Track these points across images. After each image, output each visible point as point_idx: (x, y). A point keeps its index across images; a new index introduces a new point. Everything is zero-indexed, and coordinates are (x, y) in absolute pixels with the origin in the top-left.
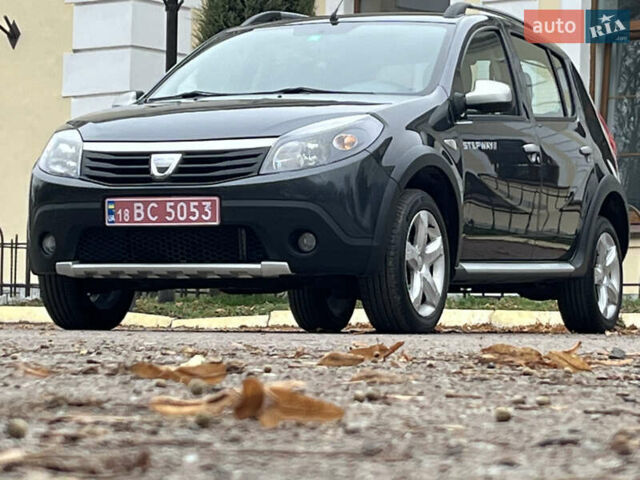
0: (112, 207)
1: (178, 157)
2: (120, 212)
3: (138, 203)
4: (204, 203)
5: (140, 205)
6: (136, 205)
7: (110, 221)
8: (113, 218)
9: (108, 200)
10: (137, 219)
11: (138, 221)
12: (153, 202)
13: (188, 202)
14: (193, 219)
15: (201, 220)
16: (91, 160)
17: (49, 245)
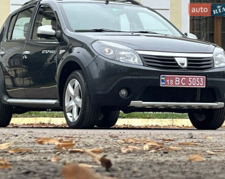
0: (163, 78)
1: (186, 59)
2: (168, 81)
3: (177, 78)
4: (201, 79)
5: (178, 78)
6: (176, 78)
7: (162, 84)
8: (164, 83)
9: (161, 76)
10: (176, 84)
11: (177, 85)
12: (184, 77)
13: (196, 78)
14: (198, 85)
15: (200, 85)
16: (145, 58)
17: (122, 93)
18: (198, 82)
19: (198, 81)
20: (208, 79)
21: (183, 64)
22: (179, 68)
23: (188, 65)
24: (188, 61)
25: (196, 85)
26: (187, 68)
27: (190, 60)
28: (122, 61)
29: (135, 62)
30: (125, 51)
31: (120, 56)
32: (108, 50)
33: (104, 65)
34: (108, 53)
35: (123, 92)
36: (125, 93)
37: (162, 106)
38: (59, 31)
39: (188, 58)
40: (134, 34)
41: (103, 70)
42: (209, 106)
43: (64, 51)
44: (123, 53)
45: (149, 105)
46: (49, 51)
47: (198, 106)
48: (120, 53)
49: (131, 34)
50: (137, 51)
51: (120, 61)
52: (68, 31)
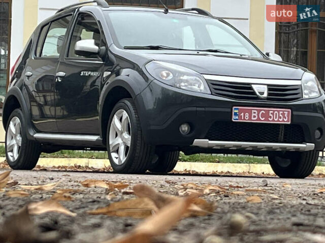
0: (237, 111)
1: (266, 87)
2: (242, 114)
3: (254, 110)
4: (285, 112)
7: (234, 118)
8: (237, 118)
9: (234, 108)
10: (253, 119)
12: (263, 110)
13: (279, 111)
14: (281, 120)
15: (283, 121)
16: (213, 85)
17: (183, 129)
18: (281, 117)
19: (281, 115)
20: (295, 113)
21: (262, 93)
22: (257, 98)
23: (269, 94)
24: (269, 90)
25: (278, 121)
26: (268, 99)
27: (271, 88)
28: (184, 88)
29: (200, 89)
30: (188, 74)
31: (182, 81)
32: (167, 73)
33: (160, 92)
34: (166, 77)
35: (185, 128)
36: (186, 128)
37: (235, 146)
38: (103, 48)
39: (268, 85)
40: (200, 53)
41: (159, 98)
42: (294, 148)
43: (110, 73)
44: (185, 78)
45: (217, 145)
46: (90, 73)
47: (281, 148)
48: (181, 78)
49: (196, 53)
50: (203, 75)
51: (182, 87)
52: (115, 47)
